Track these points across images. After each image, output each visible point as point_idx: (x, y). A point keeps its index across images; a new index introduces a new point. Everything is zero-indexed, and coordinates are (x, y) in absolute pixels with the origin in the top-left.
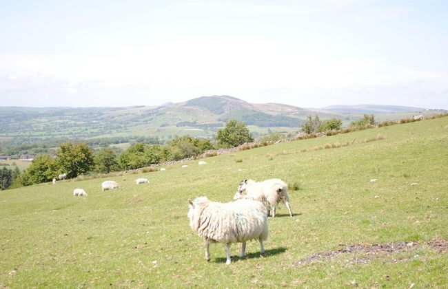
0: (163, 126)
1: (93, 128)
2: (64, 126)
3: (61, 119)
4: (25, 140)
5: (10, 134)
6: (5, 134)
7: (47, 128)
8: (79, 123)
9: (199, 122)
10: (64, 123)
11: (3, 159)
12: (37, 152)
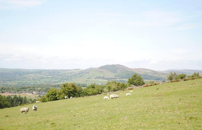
0: (88, 78)
1: (55, 79)
2: (42, 78)
3: (40, 75)
4: (23, 84)
5: (16, 82)
6: (14, 82)
7: (34, 79)
8: (49, 77)
9: (106, 77)
10: (42, 77)
11: (14, 93)
12: (30, 90)
